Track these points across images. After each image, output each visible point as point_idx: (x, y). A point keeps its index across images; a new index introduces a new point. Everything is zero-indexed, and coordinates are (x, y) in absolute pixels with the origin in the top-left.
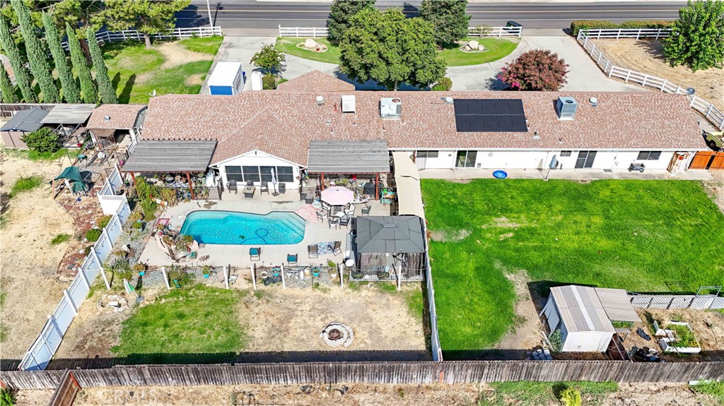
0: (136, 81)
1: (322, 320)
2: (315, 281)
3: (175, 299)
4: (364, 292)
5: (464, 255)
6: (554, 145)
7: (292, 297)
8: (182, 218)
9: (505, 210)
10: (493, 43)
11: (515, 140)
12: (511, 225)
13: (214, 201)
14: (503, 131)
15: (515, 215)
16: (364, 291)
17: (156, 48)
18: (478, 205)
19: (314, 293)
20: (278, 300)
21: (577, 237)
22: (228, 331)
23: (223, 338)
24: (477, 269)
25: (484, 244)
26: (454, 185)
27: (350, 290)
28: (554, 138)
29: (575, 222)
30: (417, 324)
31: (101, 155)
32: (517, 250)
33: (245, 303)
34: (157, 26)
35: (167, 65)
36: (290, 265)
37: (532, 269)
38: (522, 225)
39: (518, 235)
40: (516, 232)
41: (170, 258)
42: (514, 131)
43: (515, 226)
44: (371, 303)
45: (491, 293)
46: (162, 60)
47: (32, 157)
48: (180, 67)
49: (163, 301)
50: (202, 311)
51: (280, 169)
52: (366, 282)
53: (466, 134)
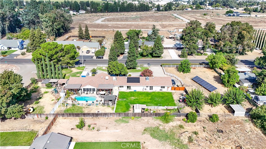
0: (66, 75)
1: (97, 110)
2: (97, 105)
3: (73, 108)
4: (105, 107)
6: (144, 85)
8: (75, 97)
9: (133, 96)
10: (144, 68)
13: (80, 95)
17: (71, 69)
18: (129, 95)
20: (90, 108)
25: (128, 101)
27: (102, 107)
29: (146, 98)
30: (113, 111)
33: (84, 108)
34: (71, 65)
35: (73, 72)
36: (93, 103)
40: (134, 99)
41: (72, 102)
42: (137, 83)
45: (126, 107)
48: (76, 73)
51: (93, 89)
53: (129, 83)
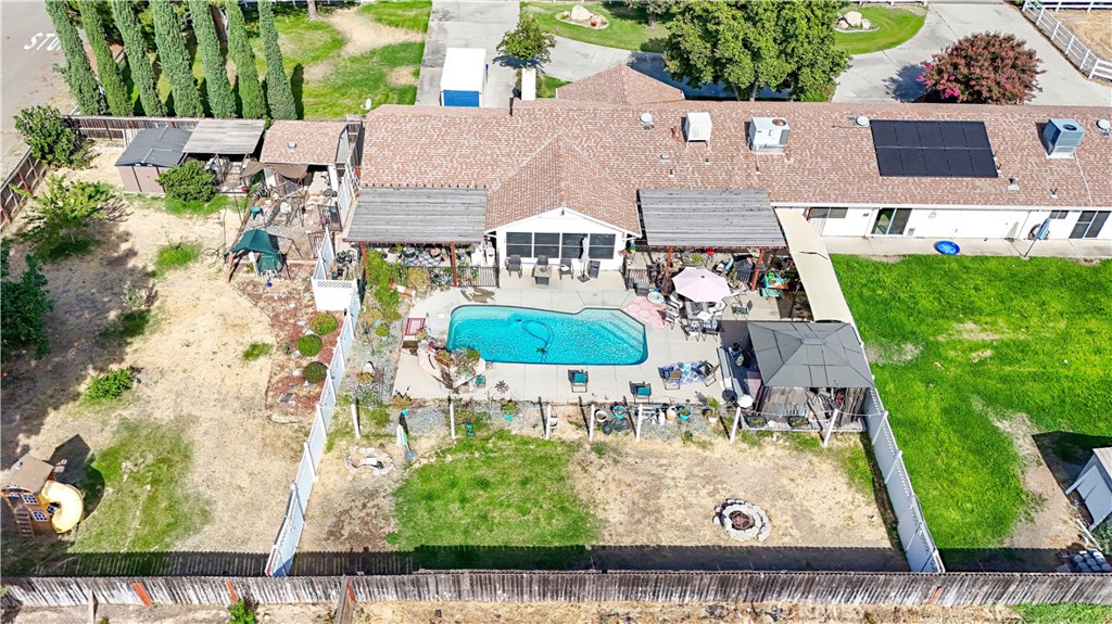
0: (305, 76)
1: (712, 494)
2: (684, 429)
3: (468, 455)
4: (769, 450)
5: (919, 387)
6: (1042, 201)
7: (652, 454)
8: (445, 317)
9: (970, 311)
10: (882, 15)
11: (979, 191)
12: (987, 337)
13: (490, 289)
14: (956, 176)
15: (988, 319)
16: (768, 447)
17: (325, 20)
18: (923, 301)
19: (687, 450)
20: (630, 460)
21: (1097, 358)
22: (563, 509)
23: (559, 522)
24: (945, 411)
25: (947, 369)
26: (877, 266)
27: (745, 446)
28: (1043, 189)
29: (1090, 332)
30: (868, 504)
31: (285, 208)
32: (1004, 379)
33: (579, 464)
35: (351, 50)
36: (637, 401)
37: (1036, 413)
38: (1003, 337)
39: (1002, 353)
40: (996, 347)
41: (443, 386)
42: (975, 176)
43: (991, 337)
44: (784, 468)
45: (978, 452)
46: (339, 41)
47: (174, 210)
48: (373, 53)
49: (449, 458)
50: (515, 476)
51: (594, 238)
52: (770, 433)
53: (896, 180)
